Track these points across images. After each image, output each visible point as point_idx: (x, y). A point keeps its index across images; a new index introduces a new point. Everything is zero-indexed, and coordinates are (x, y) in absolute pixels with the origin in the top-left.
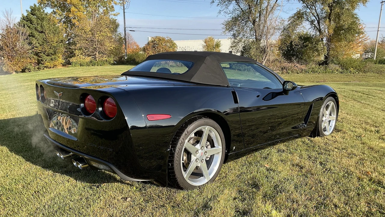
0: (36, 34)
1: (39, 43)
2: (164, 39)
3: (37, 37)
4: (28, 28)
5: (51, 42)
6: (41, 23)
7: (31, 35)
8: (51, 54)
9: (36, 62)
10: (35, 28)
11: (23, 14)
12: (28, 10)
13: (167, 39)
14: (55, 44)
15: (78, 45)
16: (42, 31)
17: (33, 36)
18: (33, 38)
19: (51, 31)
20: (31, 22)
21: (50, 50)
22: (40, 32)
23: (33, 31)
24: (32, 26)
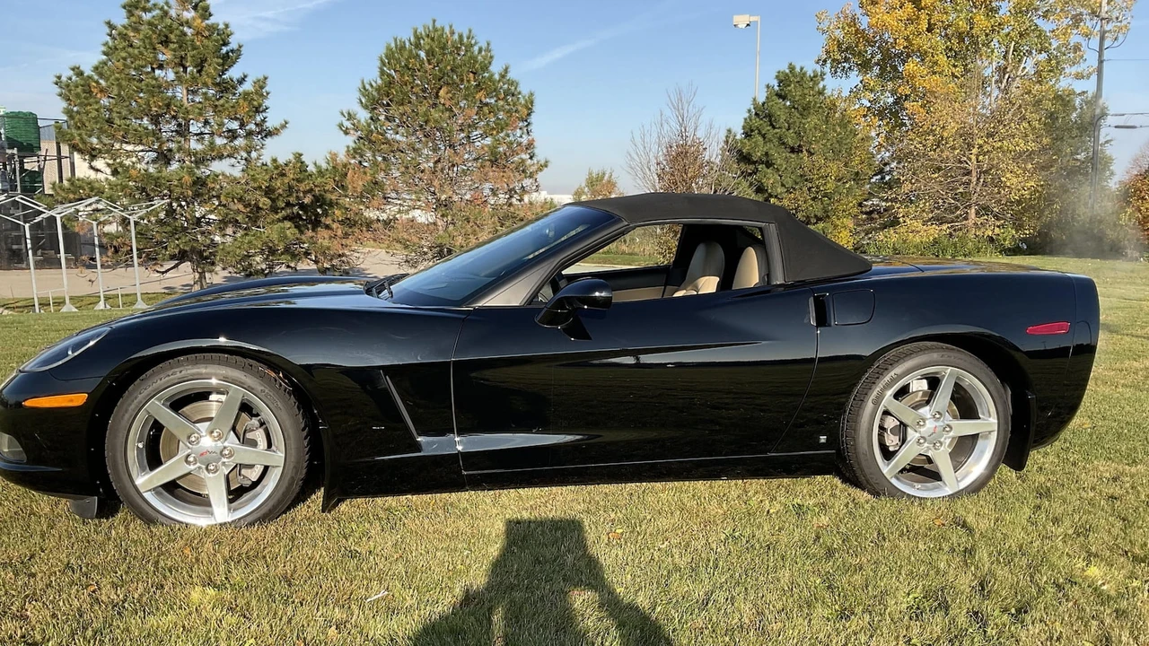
0: (779, 156)
1: (783, 185)
3: (781, 165)
4: (760, 138)
5: (818, 179)
6: (798, 121)
7: (764, 159)
8: (816, 216)
10: (780, 139)
11: (754, 99)
12: (771, 84)
14: (831, 186)
15: (906, 187)
16: (800, 146)
17: (769, 165)
18: (769, 171)
19: (828, 144)
20: (770, 121)
21: (812, 206)
22: (793, 150)
23: (770, 148)
24: (771, 132)
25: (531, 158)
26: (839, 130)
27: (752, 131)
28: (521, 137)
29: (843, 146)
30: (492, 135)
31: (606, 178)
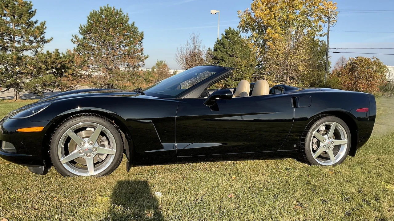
0: (226, 58)
2: (367, 60)
3: (227, 61)
4: (220, 52)
5: (239, 66)
6: (232, 46)
7: (221, 58)
8: (238, 78)
9: (223, 86)
10: (226, 52)
11: (218, 38)
12: (223, 34)
13: (372, 60)
14: (243, 69)
15: (267, 70)
16: (233, 55)
17: (223, 60)
18: (223, 62)
19: (242, 55)
20: (223, 46)
21: (237, 75)
22: (230, 56)
23: (223, 55)
24: (223, 50)
25: (142, 54)
26: (245, 50)
27: (217, 49)
28: (139, 47)
29: (247, 55)
30: (128, 46)
31: (163, 63)
